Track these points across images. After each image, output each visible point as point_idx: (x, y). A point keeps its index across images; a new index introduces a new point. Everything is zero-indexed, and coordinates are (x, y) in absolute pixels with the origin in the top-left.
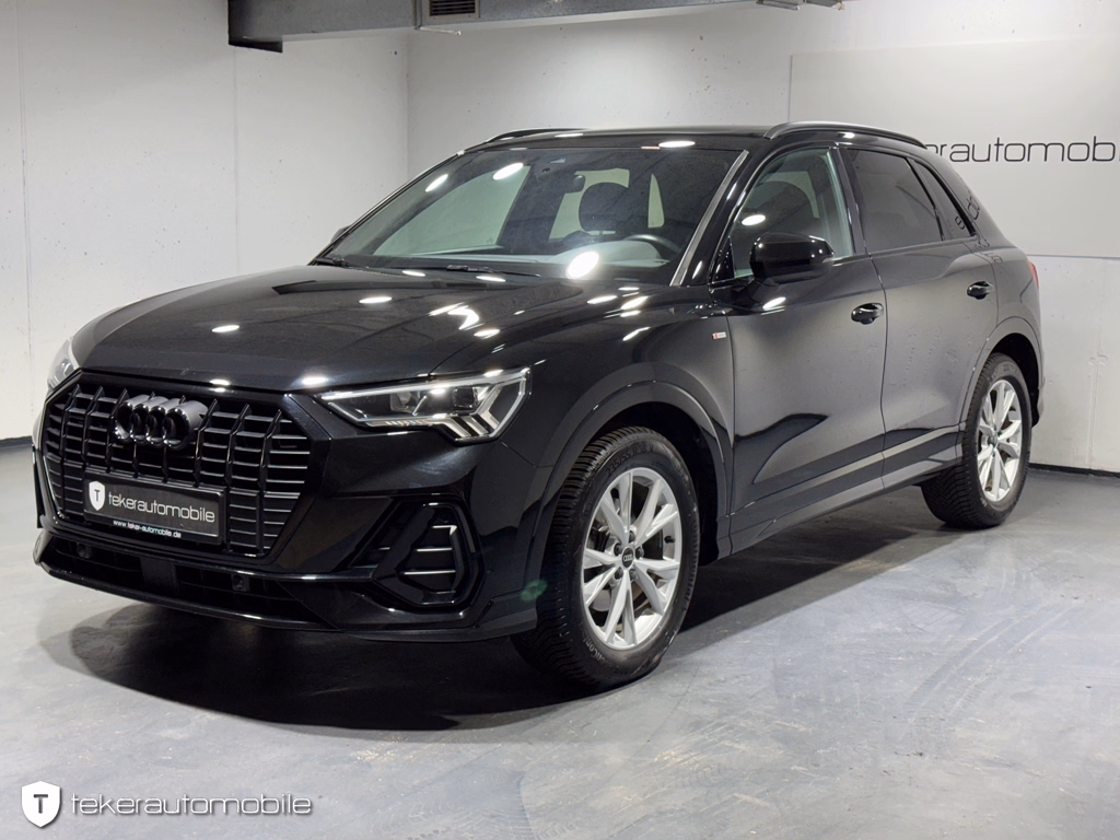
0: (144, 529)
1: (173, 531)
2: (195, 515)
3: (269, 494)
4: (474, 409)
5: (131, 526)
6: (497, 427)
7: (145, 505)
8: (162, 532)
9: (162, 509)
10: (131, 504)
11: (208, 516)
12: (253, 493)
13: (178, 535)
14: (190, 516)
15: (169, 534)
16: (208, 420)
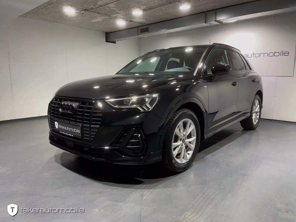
0: (66, 134)
1: (72, 135)
2: (76, 131)
3: (92, 126)
4: (145, 103)
5: (63, 133)
6: (151, 108)
7: (66, 128)
8: (69, 135)
9: (69, 129)
10: (63, 127)
11: (78, 131)
12: (88, 125)
13: (73, 136)
14: (75, 131)
15: (71, 135)
16: (79, 107)
